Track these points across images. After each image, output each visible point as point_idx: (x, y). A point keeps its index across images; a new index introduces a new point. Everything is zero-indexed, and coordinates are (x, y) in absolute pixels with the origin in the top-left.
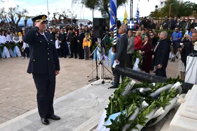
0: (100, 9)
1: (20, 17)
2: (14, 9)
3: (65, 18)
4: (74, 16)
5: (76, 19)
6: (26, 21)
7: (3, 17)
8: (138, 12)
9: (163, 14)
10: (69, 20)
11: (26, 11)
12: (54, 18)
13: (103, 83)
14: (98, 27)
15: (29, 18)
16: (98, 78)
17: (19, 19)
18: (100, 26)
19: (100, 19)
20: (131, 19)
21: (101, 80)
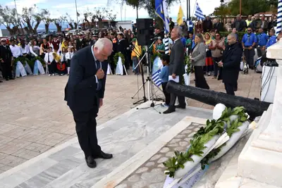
0: (147, 7)
1: (38, 20)
2: (30, 10)
3: (100, 19)
4: (113, 17)
5: (116, 20)
6: (47, 26)
7: (15, 21)
8: (198, 9)
9: (231, 11)
10: (106, 23)
11: (46, 13)
12: (86, 20)
13: (153, 105)
14: (143, 30)
15: (51, 21)
16: (145, 100)
17: (38, 23)
18: (147, 30)
19: (145, 19)
20: (189, 19)
21: (149, 102)
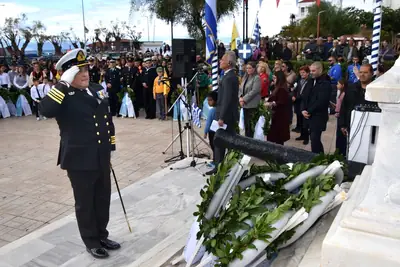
0: (185, 22)
1: (28, 36)
2: (16, 21)
3: (118, 38)
4: (136, 35)
5: (140, 40)
6: (40, 45)
8: (258, 27)
9: (306, 30)
10: (126, 43)
11: (40, 26)
12: (97, 38)
14: (182, 56)
15: (47, 38)
17: (28, 41)
18: (186, 55)
19: (185, 40)
20: (246, 41)
21: (189, 160)
